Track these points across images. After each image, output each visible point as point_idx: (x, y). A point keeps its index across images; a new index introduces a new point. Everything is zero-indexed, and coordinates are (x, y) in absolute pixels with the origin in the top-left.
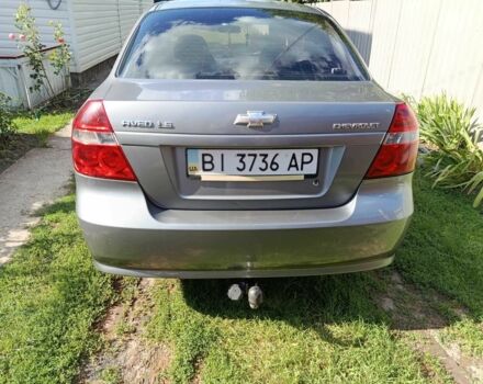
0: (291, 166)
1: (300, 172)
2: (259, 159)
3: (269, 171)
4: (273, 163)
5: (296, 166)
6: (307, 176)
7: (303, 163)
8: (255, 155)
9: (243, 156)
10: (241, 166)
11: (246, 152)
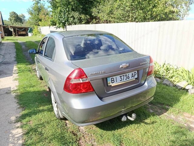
0: (132, 77)
1: (134, 78)
2: (125, 76)
3: (128, 79)
4: (128, 77)
5: (133, 76)
6: (136, 79)
7: (134, 75)
8: (124, 76)
9: (121, 76)
10: (121, 80)
11: (122, 75)
